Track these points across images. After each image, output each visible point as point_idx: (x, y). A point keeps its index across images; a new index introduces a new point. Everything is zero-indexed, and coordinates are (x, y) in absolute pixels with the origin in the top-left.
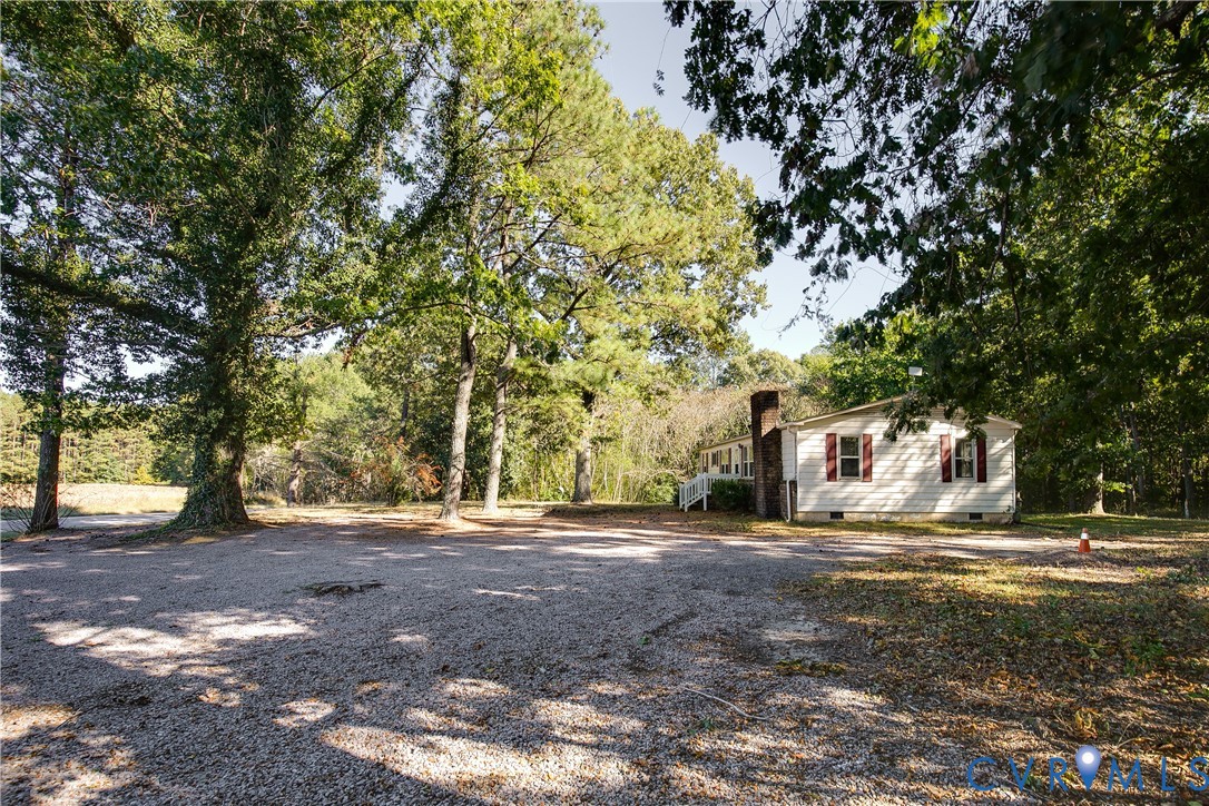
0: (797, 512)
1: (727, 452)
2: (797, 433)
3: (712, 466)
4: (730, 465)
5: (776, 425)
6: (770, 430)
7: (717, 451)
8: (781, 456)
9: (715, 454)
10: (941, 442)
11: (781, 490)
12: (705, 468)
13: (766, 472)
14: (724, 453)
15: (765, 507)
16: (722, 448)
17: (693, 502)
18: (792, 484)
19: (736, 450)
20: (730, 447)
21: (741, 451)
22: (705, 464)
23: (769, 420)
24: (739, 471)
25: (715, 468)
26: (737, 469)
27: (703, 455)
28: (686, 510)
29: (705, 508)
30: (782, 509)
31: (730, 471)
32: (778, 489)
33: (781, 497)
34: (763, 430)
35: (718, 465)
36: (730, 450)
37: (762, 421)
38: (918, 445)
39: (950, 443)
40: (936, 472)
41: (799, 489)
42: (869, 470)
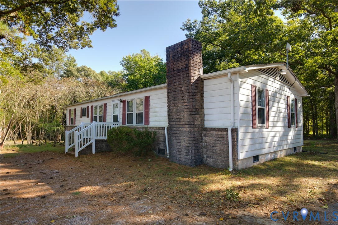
0: (238, 160)
1: (101, 107)
2: (237, 80)
3: (81, 118)
4: (105, 116)
5: (200, 74)
6: (196, 78)
7: (88, 107)
8: (203, 104)
9: (85, 109)
10: (287, 101)
11: (204, 138)
12: (72, 119)
13: (194, 119)
14: (96, 107)
15: (193, 155)
16: (95, 104)
17: (83, 147)
18: (235, 131)
19: (114, 104)
20: (105, 103)
21: (122, 104)
22: (72, 117)
23: (196, 68)
24: (118, 120)
25: (85, 118)
26: (115, 119)
27: (70, 110)
28: (77, 155)
29: (94, 152)
30: (205, 156)
31: (105, 121)
32: (202, 136)
33: (204, 144)
34: (192, 78)
35: (88, 117)
36: (105, 105)
37: (192, 69)
38: (282, 101)
39: (290, 102)
40: (287, 120)
41: (241, 136)
42: (268, 118)
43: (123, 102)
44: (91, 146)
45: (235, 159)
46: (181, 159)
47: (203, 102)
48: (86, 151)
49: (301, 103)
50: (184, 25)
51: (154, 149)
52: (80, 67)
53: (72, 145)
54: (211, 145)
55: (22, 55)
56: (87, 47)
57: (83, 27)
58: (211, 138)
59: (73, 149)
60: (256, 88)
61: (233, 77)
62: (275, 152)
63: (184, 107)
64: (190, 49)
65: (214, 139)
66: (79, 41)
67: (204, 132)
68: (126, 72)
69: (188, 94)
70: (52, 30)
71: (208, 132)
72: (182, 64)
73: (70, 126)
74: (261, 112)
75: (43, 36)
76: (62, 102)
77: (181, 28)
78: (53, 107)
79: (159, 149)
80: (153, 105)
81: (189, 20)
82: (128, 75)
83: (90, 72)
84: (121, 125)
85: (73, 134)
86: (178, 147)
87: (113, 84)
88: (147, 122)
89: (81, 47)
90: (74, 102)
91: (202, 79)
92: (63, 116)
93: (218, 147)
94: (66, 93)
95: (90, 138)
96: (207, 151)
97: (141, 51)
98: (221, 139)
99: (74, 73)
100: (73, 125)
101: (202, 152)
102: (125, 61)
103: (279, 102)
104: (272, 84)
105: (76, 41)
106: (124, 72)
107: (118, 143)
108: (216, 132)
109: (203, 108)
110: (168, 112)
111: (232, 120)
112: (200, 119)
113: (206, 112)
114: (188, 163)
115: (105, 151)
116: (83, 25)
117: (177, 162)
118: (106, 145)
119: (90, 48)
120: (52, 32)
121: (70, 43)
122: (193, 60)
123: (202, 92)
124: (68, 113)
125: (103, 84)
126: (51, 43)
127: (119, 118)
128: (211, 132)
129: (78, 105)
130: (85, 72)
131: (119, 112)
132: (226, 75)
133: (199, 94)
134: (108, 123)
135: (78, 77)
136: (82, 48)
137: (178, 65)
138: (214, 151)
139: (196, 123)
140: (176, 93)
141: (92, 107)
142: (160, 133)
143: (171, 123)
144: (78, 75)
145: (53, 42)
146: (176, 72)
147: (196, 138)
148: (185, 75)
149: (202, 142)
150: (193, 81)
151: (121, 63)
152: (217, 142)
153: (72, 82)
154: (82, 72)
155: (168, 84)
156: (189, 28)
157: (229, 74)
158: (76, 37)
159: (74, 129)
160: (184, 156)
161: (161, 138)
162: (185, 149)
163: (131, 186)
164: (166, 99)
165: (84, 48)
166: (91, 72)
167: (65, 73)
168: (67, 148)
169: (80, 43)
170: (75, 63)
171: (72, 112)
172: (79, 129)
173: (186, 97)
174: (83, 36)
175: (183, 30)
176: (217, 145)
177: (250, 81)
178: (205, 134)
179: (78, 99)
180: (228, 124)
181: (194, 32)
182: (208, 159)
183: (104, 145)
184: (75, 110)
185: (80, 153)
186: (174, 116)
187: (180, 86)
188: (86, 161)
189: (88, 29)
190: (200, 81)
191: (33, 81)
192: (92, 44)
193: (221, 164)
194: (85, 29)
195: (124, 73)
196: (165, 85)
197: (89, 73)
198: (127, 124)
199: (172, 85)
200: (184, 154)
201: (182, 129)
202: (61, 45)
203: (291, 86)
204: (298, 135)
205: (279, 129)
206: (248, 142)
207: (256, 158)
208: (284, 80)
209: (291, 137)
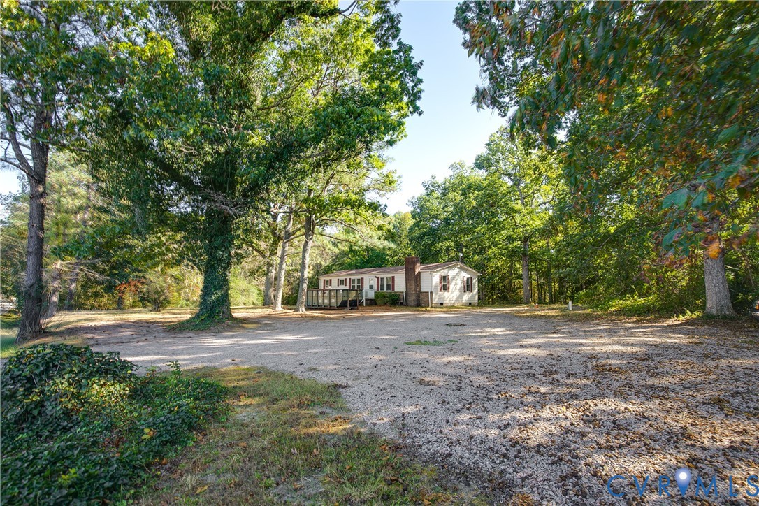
0: (433, 303)
1: (358, 279)
2: (431, 275)
3: (338, 286)
4: (363, 285)
5: (419, 270)
6: (418, 272)
7: (346, 279)
8: (420, 282)
9: (343, 280)
10: (463, 279)
14: (354, 280)
15: (416, 301)
16: (353, 277)
18: (431, 293)
19: (370, 279)
20: (363, 277)
22: (327, 285)
25: (342, 286)
26: (371, 287)
27: (324, 280)
30: (421, 303)
31: (363, 288)
35: (346, 285)
37: (416, 266)
38: (459, 280)
39: (465, 279)
40: (463, 288)
41: (434, 295)
42: (449, 288)
43: (378, 278)
45: (431, 303)
49: (476, 279)
54: (423, 298)
60: (442, 276)
61: (431, 273)
62: (454, 303)
63: (411, 283)
64: (415, 261)
65: (424, 296)
67: (420, 294)
69: (414, 278)
71: (422, 294)
72: (412, 266)
74: (445, 286)
79: (401, 302)
80: (397, 280)
84: (377, 292)
86: (410, 300)
88: (393, 289)
93: (426, 300)
98: (427, 296)
101: (421, 301)
103: (457, 280)
104: (452, 272)
108: (425, 294)
109: (420, 284)
110: (406, 285)
111: (431, 289)
112: (419, 288)
123: (420, 278)
124: (322, 282)
127: (373, 287)
131: (374, 283)
132: (428, 272)
133: (418, 279)
137: (410, 266)
139: (417, 290)
140: (409, 278)
141: (350, 279)
142: (401, 295)
143: (407, 290)
146: (409, 269)
147: (417, 296)
148: (412, 270)
149: (420, 297)
160: (413, 303)
161: (402, 297)
162: (413, 300)
173: (412, 279)
176: (426, 298)
177: (439, 273)
180: (429, 291)
182: (423, 303)
184: (330, 280)
186: (409, 287)
187: (411, 275)
190: (420, 273)
193: (427, 304)
198: (381, 290)
201: (412, 293)
203: (466, 271)
204: (473, 297)
205: (457, 293)
206: (438, 297)
207: (442, 304)
208: (461, 269)
209: (466, 297)
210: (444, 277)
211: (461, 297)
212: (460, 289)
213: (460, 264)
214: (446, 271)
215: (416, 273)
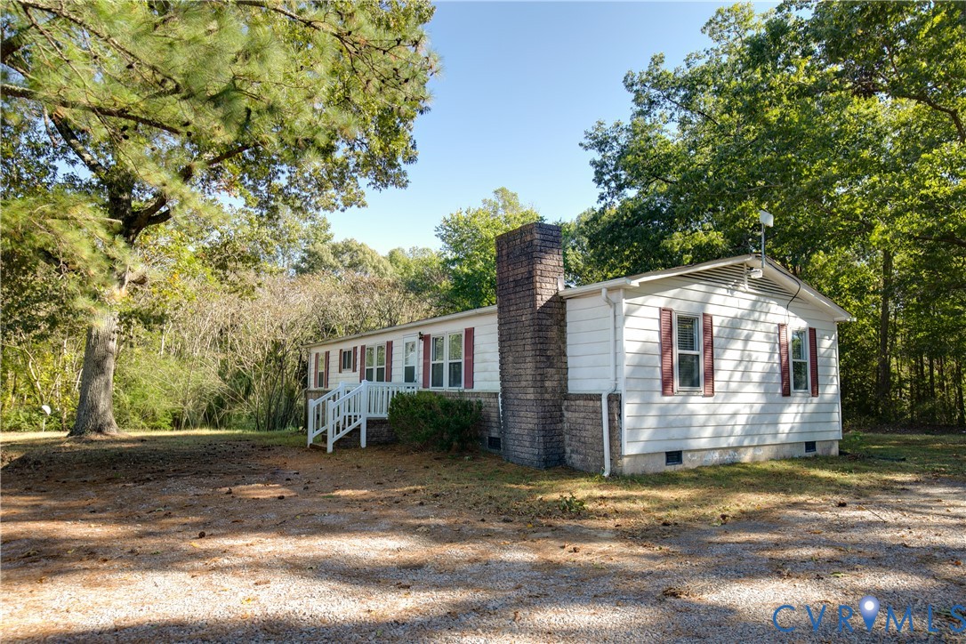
0: (621, 456)
1: (380, 348)
2: (620, 302)
3: (340, 372)
4: (390, 369)
5: (557, 290)
6: (549, 298)
7: (355, 348)
8: (565, 347)
9: (349, 352)
10: (779, 334)
11: (565, 413)
12: (321, 374)
13: (543, 377)
14: (371, 349)
15: (541, 446)
16: (368, 342)
17: (342, 433)
18: (615, 400)
19: (407, 344)
20: (389, 340)
21: (422, 342)
22: (322, 369)
23: (547, 279)
24: (415, 378)
25: (348, 373)
26: (409, 374)
27: (317, 355)
28: (330, 449)
29: (363, 443)
30: (568, 450)
31: (389, 379)
32: (561, 410)
33: (566, 426)
34: (539, 297)
35: (354, 370)
36: (390, 344)
37: (538, 280)
38: (758, 336)
39: (787, 336)
40: (777, 378)
41: (629, 409)
42: (710, 373)
43: (424, 338)
44: (357, 430)
45: (616, 453)
46: (522, 455)
47: (565, 343)
48: (348, 442)
49: (833, 338)
50: (588, 135)
51: (481, 439)
52: (339, 242)
53: (322, 429)
54: (577, 427)
55: (219, 235)
56: (355, 207)
57: (347, 161)
58: (577, 415)
59: (324, 437)
60: (673, 314)
61: (614, 296)
62: (736, 449)
63: (526, 353)
64: (535, 242)
65: (582, 415)
66: (338, 194)
67: (566, 403)
68: (450, 255)
69: (532, 328)
70: (280, 174)
71: (573, 403)
72: (522, 271)
73: (316, 392)
74: (688, 365)
75: (260, 188)
76: (297, 332)
77: (581, 145)
78: (277, 346)
79: (491, 438)
80: (481, 346)
81: (601, 124)
82: (453, 262)
83: (364, 254)
84: (421, 388)
85: (324, 406)
86: (516, 431)
87: (416, 286)
88: (470, 382)
89: (343, 207)
90: (326, 331)
91: (561, 297)
92: (299, 367)
93: (587, 434)
94: (307, 309)
95: (355, 416)
96: (571, 440)
97: (496, 192)
98: (593, 416)
99: (325, 259)
100: (322, 389)
101: (563, 442)
102: (448, 228)
103: (747, 339)
104: (725, 300)
105: (332, 192)
106: (445, 254)
107: (409, 424)
108: (586, 403)
109: (565, 355)
110: (500, 361)
111: (613, 378)
112: (556, 377)
113: (571, 362)
114: (532, 463)
115: (386, 443)
116: (347, 158)
117: (515, 461)
118: (388, 431)
119: (363, 209)
120: (279, 178)
121: (318, 199)
122: (541, 263)
123: (562, 323)
124: (313, 361)
125: (395, 286)
126: (278, 201)
127: (416, 373)
128: (578, 402)
129: (334, 343)
130: (352, 256)
131: (416, 360)
132: (599, 292)
133: (555, 328)
134: (396, 383)
135: (335, 269)
136: (343, 210)
137: (516, 272)
138: (583, 439)
139: (548, 384)
140: (514, 326)
141: (363, 348)
142: (492, 405)
143: (506, 385)
144: (335, 264)
145: (280, 199)
146: (512, 285)
147: (548, 415)
148: (527, 292)
149: (561, 421)
150: (540, 303)
151: (437, 233)
152: (587, 422)
153: (321, 283)
154: (344, 257)
155: (499, 308)
156: (601, 144)
157: (604, 291)
158: (330, 184)
159: (325, 397)
160: (526, 450)
161: (494, 415)
162: (528, 434)
163: (415, 491)
164: (497, 336)
165: (349, 210)
166: (367, 255)
167: (304, 260)
168: (312, 435)
169: (339, 197)
170: (328, 233)
171: (322, 357)
172: (334, 396)
173: (529, 335)
174: (348, 181)
175: (586, 148)
176: (588, 427)
177: (659, 301)
178: (568, 406)
179: (334, 323)
180: (603, 387)
181: (614, 152)
182: (574, 456)
183: (384, 429)
184: (327, 354)
185: (337, 444)
186: (511, 370)
187: (520, 312)
188: (348, 458)
189: (357, 165)
190: (559, 302)
191: (237, 291)
192: (366, 199)
193: (594, 464)
194: (351, 166)
195: (445, 256)
196: (495, 308)
197: (361, 256)
198: (433, 386)
199: (506, 309)
200: (527, 444)
201: (523, 397)
202: (298, 204)
203: (790, 300)
204: (822, 413)
205: (749, 399)
206: (651, 422)
207: (674, 457)
208: (767, 288)
209: (792, 417)
210: (687, 322)
211: (767, 415)
212: (765, 380)
213: (761, 268)
214: (696, 290)
215: (542, 300)
